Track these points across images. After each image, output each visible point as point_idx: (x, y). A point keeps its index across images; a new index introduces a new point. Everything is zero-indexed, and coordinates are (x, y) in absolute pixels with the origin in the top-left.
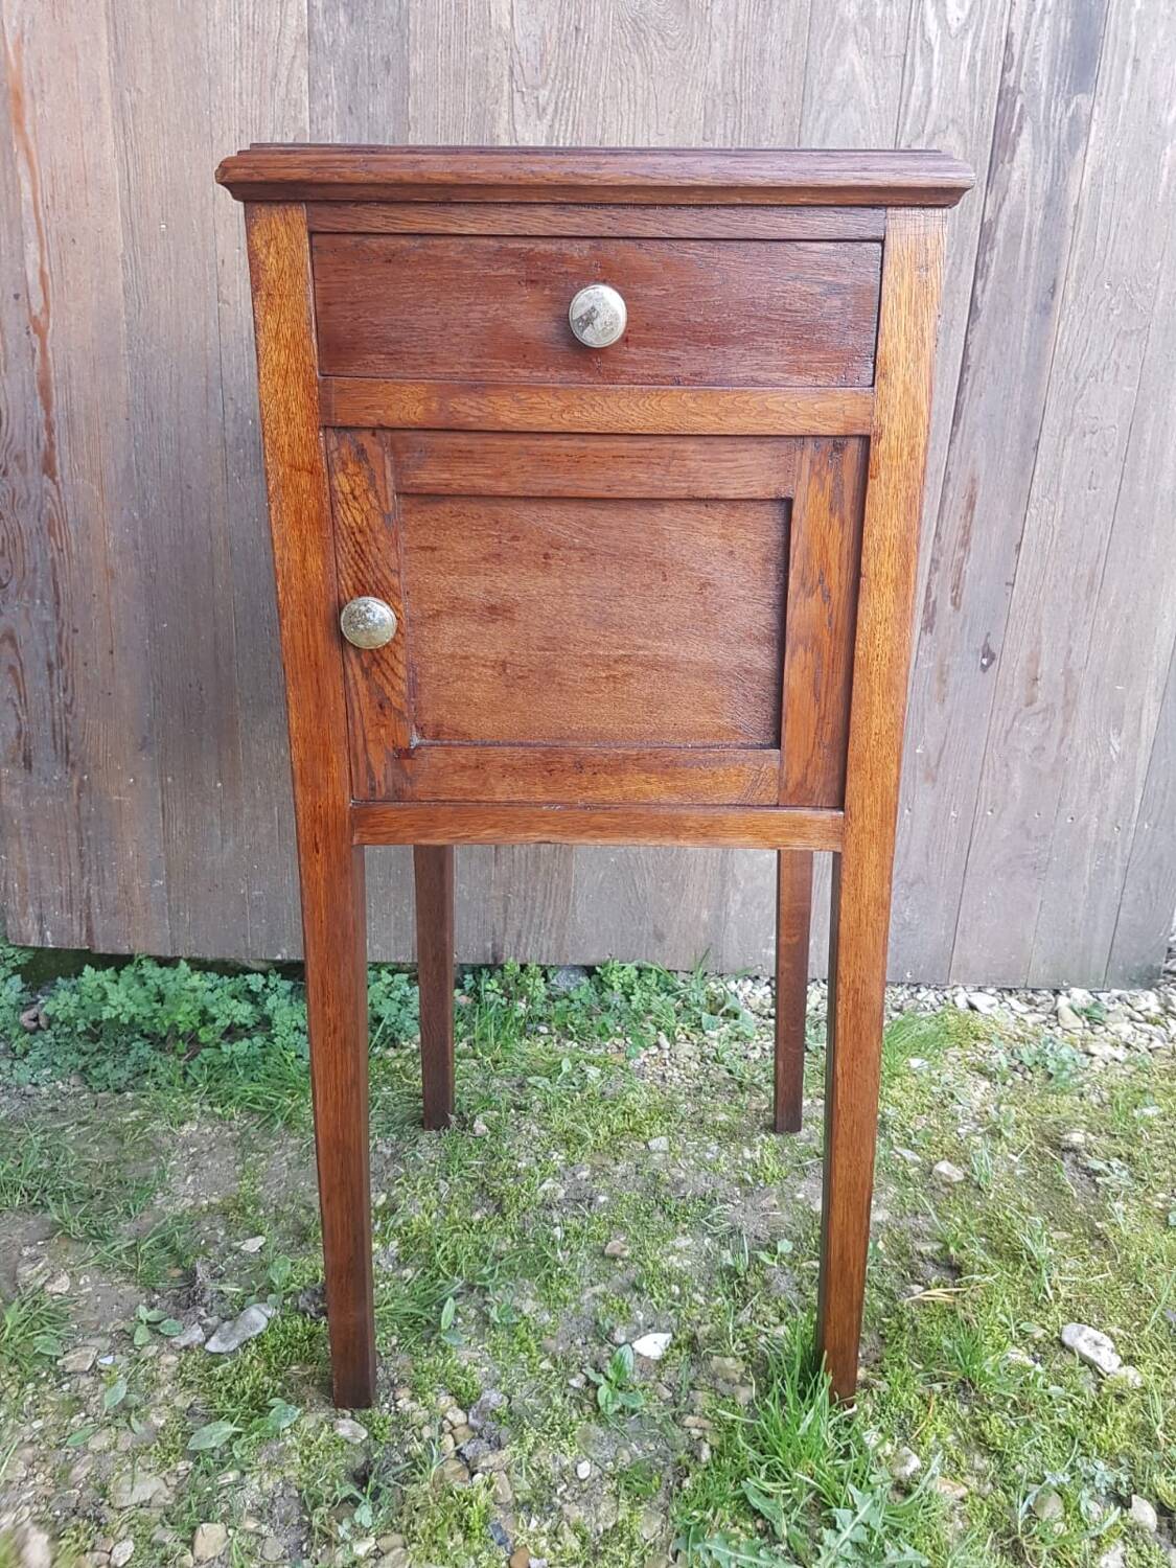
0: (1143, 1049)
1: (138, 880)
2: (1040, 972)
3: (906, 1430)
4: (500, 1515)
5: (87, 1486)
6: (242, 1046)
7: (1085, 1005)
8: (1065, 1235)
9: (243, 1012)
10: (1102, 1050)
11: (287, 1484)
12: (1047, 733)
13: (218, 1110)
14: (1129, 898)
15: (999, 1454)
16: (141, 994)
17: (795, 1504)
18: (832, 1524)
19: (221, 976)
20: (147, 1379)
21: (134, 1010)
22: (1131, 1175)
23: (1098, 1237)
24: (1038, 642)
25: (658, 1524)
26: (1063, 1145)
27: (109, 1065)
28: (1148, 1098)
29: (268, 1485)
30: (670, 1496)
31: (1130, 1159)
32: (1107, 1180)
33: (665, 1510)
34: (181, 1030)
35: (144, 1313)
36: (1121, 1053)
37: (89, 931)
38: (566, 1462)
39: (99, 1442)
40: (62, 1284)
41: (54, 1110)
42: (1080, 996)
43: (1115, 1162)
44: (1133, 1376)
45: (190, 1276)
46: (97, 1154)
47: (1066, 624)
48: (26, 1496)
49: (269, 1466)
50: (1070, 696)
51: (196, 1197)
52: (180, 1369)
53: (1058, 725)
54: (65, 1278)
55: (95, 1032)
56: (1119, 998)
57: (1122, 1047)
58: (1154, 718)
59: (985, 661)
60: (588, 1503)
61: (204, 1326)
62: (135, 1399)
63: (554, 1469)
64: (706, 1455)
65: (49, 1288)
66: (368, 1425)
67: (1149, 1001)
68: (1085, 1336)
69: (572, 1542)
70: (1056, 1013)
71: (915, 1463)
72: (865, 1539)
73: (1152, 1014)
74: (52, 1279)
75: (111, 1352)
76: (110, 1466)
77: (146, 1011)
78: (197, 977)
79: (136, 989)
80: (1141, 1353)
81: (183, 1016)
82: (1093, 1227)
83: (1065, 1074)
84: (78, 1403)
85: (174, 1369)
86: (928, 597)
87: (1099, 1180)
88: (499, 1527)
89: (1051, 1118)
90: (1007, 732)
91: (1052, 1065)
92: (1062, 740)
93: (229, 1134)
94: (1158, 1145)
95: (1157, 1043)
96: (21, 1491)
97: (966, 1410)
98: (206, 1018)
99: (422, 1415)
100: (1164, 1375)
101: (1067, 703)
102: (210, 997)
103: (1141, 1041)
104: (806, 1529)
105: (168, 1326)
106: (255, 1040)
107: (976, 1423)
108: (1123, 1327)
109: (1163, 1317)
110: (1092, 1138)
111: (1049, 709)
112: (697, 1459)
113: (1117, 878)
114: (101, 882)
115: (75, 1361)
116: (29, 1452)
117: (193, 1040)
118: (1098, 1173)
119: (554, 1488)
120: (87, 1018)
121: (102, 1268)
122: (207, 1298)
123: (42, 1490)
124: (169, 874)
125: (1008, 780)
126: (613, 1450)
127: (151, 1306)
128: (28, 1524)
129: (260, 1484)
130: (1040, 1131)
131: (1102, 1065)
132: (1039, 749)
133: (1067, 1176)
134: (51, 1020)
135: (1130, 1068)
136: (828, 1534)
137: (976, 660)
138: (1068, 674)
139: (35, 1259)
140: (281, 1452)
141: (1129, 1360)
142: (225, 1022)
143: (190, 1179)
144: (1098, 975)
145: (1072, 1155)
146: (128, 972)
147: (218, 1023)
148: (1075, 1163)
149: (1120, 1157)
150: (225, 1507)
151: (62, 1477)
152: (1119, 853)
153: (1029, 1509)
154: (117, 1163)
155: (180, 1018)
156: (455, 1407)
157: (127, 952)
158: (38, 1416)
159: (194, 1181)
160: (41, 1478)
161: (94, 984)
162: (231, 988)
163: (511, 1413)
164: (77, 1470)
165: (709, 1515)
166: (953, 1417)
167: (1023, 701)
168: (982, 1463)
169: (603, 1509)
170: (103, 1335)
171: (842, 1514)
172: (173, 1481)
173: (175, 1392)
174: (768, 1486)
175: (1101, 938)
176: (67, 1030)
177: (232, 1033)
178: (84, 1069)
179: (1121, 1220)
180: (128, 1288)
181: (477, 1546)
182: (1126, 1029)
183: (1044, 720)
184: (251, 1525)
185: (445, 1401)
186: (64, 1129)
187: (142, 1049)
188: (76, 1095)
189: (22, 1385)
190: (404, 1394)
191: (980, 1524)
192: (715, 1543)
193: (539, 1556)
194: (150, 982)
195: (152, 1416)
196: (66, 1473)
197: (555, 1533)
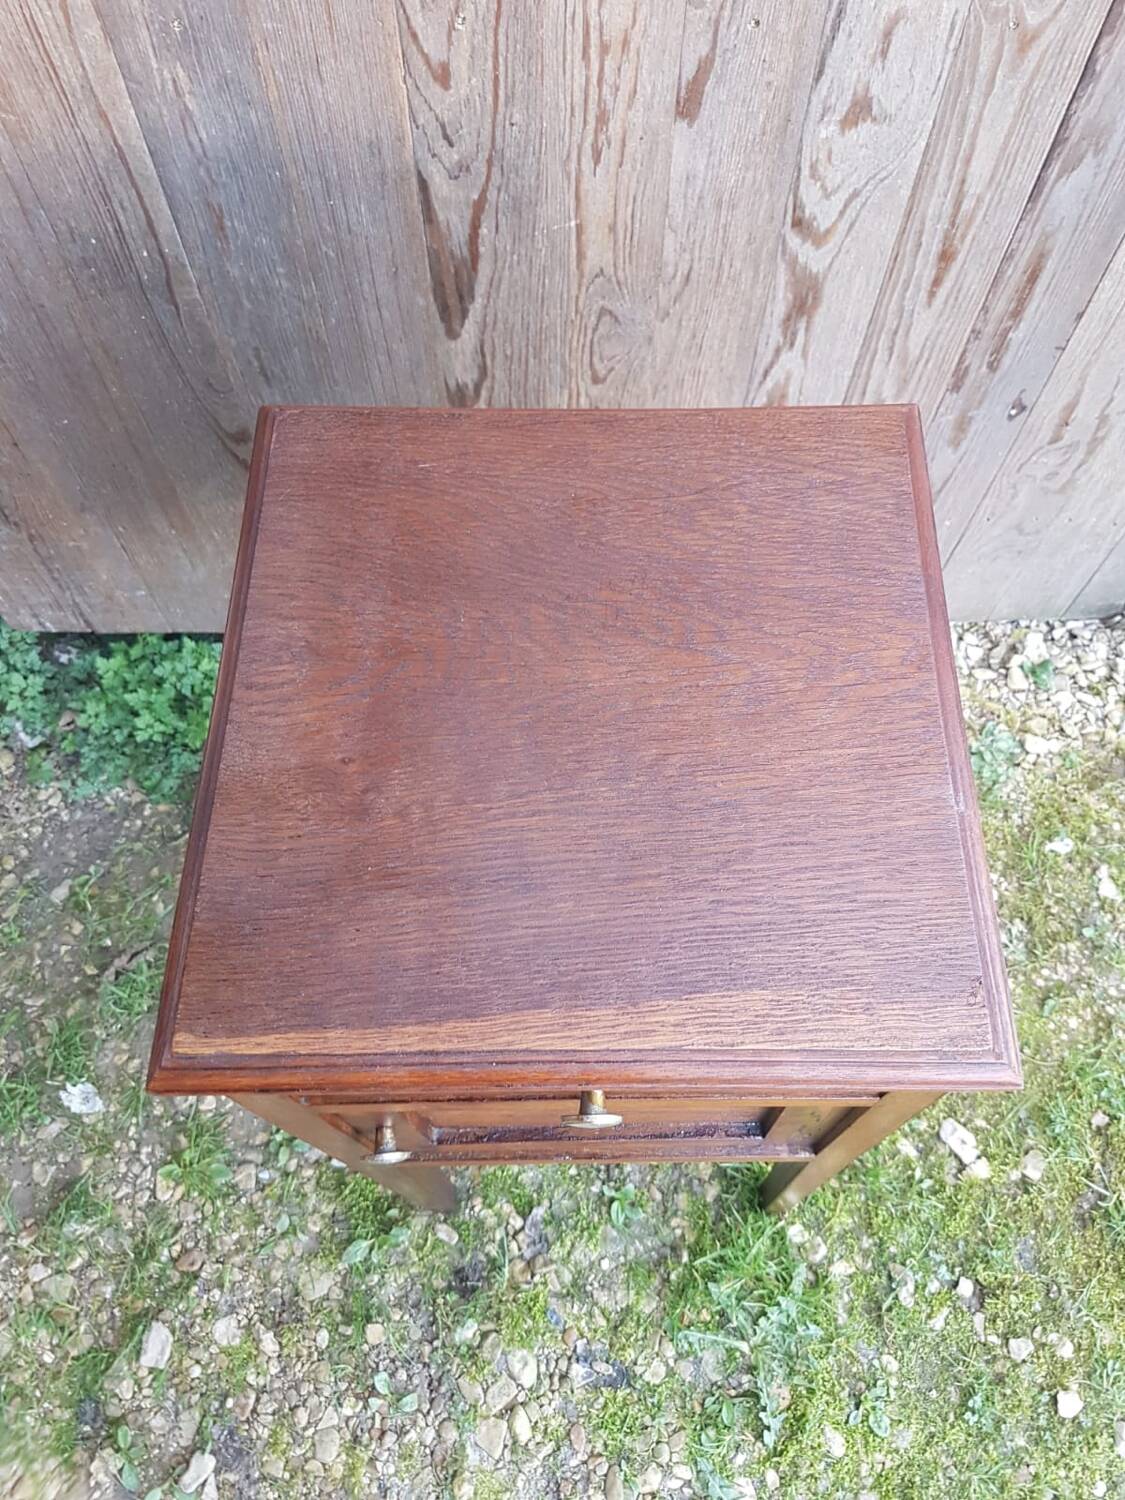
3: (819, 1226)
4: (554, 1303)
5: (284, 1285)
7: (1035, 660)
11: (412, 1278)
12: (1065, 463)
15: (880, 1239)
24: (1079, 395)
25: (654, 1305)
29: (401, 1281)
30: (662, 1281)
33: (659, 1293)
38: (593, 1259)
39: (281, 1250)
42: (1034, 649)
44: (981, 1170)
48: (248, 1294)
49: (398, 1266)
50: (1100, 435)
53: (1080, 456)
57: (1057, 732)
59: (1014, 412)
60: (609, 1289)
63: (586, 1264)
64: (685, 1255)
65: (201, 1107)
66: (456, 1228)
68: (957, 1134)
69: (601, 1321)
70: (1007, 669)
71: (823, 1251)
73: (1096, 679)
74: (201, 1100)
75: (264, 1166)
76: (294, 1270)
84: (255, 1217)
85: (313, 1182)
86: (960, 363)
88: (554, 1312)
92: (1079, 467)
96: (243, 1292)
99: (491, 1221)
101: (1095, 440)
103: (1076, 721)
111: (1073, 445)
112: (680, 1259)
115: (246, 1178)
116: (237, 1259)
119: (586, 1278)
123: (256, 1289)
125: (1013, 498)
126: (623, 1247)
129: (395, 1281)
131: (1033, 759)
132: (1053, 474)
137: (1004, 411)
138: (1104, 418)
140: (404, 1253)
141: (984, 1154)
151: (266, 1279)
156: (514, 1214)
158: (233, 1229)
160: (252, 1279)
163: (552, 1216)
164: (274, 1272)
166: (853, 1207)
167: (1048, 440)
169: (619, 1295)
172: (339, 1279)
173: (319, 1201)
183: (1065, 453)
184: (397, 1316)
185: (507, 1208)
189: (213, 1202)
190: (478, 1202)
191: (860, 1303)
192: (690, 1332)
193: (582, 1336)
195: (310, 1225)
196: (267, 1275)
197: (591, 1315)
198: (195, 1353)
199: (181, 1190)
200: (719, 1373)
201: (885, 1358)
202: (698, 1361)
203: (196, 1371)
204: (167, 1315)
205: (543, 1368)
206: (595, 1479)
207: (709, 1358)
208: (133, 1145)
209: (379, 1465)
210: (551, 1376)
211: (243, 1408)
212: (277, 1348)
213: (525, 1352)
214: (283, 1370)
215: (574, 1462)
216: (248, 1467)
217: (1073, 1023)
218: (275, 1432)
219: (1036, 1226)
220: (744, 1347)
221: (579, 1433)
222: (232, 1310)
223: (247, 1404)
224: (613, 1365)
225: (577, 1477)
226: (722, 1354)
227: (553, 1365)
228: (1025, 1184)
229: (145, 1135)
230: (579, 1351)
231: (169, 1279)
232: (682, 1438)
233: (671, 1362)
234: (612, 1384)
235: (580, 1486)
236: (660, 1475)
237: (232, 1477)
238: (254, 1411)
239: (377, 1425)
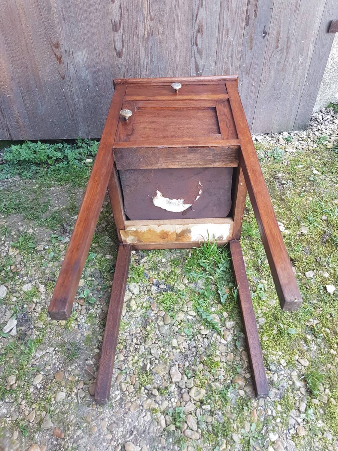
0: (301, 149)
1: (20, 119)
2: (275, 128)
4: (146, 271)
5: (50, 274)
6: (61, 165)
7: (286, 137)
8: (274, 200)
9: (59, 155)
10: (289, 150)
11: (96, 269)
12: (281, 58)
13: (59, 183)
14: (301, 106)
15: (256, 250)
16: (29, 152)
17: (210, 264)
18: (218, 267)
19: (50, 145)
20: (58, 250)
21: (29, 157)
22: (293, 184)
23: (282, 200)
24: (280, 28)
25: (180, 270)
26: (276, 177)
27: (26, 172)
28: (300, 163)
29: (92, 270)
30: (183, 264)
31: (293, 180)
32: (286, 186)
33: (182, 267)
34: (43, 161)
35: (53, 236)
36: (294, 150)
37: (10, 134)
38: (159, 259)
39: (50, 265)
40: (31, 231)
41: (15, 186)
42: (285, 134)
43: (289, 181)
44: (288, 232)
45: (63, 226)
46: (31, 197)
47: (288, 21)
48: (36, 278)
49: (92, 266)
50: (288, 45)
51: (59, 206)
52: (65, 247)
53: (285, 54)
54: (31, 229)
55: (20, 163)
56: (296, 134)
57: (295, 148)
58: (312, 51)
59: (264, 35)
60: (165, 267)
61: (69, 237)
62: (56, 255)
63: (157, 261)
64: (190, 255)
65: (28, 232)
66: (112, 255)
67: (304, 134)
69: (162, 275)
70: (279, 140)
72: (225, 270)
73: (304, 138)
74: (28, 230)
75: (47, 245)
76: (54, 270)
77: (32, 156)
78: (44, 145)
79: (27, 151)
80: (290, 227)
81: (43, 157)
82: (281, 198)
83: (279, 158)
84: (42, 257)
85: (64, 248)
86: (247, 14)
87: (284, 186)
88: (146, 274)
89: (274, 170)
90: (270, 58)
91: (276, 155)
92: (285, 59)
93: (64, 189)
94: (301, 176)
95: (305, 146)
97: (248, 241)
98: (49, 158)
100: (295, 231)
101: (287, 47)
102: (48, 151)
103: (300, 147)
104: (213, 269)
105: (60, 238)
106: (64, 162)
107: (251, 244)
108: (286, 221)
109: (296, 218)
110: (284, 175)
111: (282, 50)
112: (188, 256)
113: (299, 100)
114: (10, 120)
115: (39, 248)
116: (34, 268)
117: (47, 163)
118: (284, 184)
119: (157, 265)
120: (16, 160)
121: (40, 226)
122: (68, 231)
123: (40, 276)
124: (29, 117)
125: (270, 73)
126: (169, 256)
127: (55, 234)
128: (39, 283)
129: (90, 270)
130: (270, 174)
131: (289, 154)
132: (279, 62)
133: (276, 185)
134: (6, 161)
135: (296, 154)
136: (217, 270)
137: (261, 35)
138: (288, 38)
139: (22, 225)
140: (94, 263)
141: (287, 228)
142: (54, 158)
143: (56, 202)
144: (291, 127)
145: (278, 180)
146: (24, 146)
147: (53, 159)
148: (279, 182)
149: (290, 179)
150: (83, 276)
151: (43, 273)
152: (299, 93)
153: (262, 262)
154: (36, 199)
155: (42, 158)
157: (22, 140)
158: (34, 261)
159: (57, 202)
160: (38, 274)
161: (15, 150)
162: (54, 148)
164: (47, 271)
165: (191, 268)
166: (245, 243)
167: (275, 47)
168: (251, 252)
169: (168, 268)
170: (44, 241)
171: (220, 265)
174: (204, 261)
175: (293, 117)
176: (11, 163)
177: (57, 161)
178: (19, 174)
179: (288, 196)
180: (47, 230)
181: (141, 278)
182: (297, 143)
183: (281, 53)
184: (90, 279)
186: (19, 191)
187: (34, 167)
188: (19, 181)
189: (28, 255)
191: (251, 265)
192: (193, 273)
193: (155, 278)
194: (31, 148)
195: (61, 258)
196: (44, 272)
197: (158, 274)
198: (15, 295)
199: (18, 251)
200: (204, 286)
201: (262, 281)
202: (196, 283)
203: (15, 299)
204: (7, 284)
205: (141, 289)
206: (160, 318)
207: (200, 283)
208: (3, 242)
209: (79, 320)
210: (144, 292)
211: (30, 308)
212: (45, 290)
213: (135, 284)
214: (47, 297)
215: (152, 315)
216: (29, 325)
217: (311, 199)
218: (41, 314)
219: (309, 245)
220: (212, 278)
221: (154, 305)
222: (30, 281)
223: (31, 307)
224: (167, 286)
225: (154, 318)
226: (204, 281)
227: (145, 288)
228: (302, 234)
229: (7, 239)
230: (154, 283)
231: (9, 275)
232: (192, 303)
233: (187, 285)
234: (165, 290)
235: (154, 321)
236: (184, 315)
237: (23, 328)
238: (34, 309)
239: (80, 308)
